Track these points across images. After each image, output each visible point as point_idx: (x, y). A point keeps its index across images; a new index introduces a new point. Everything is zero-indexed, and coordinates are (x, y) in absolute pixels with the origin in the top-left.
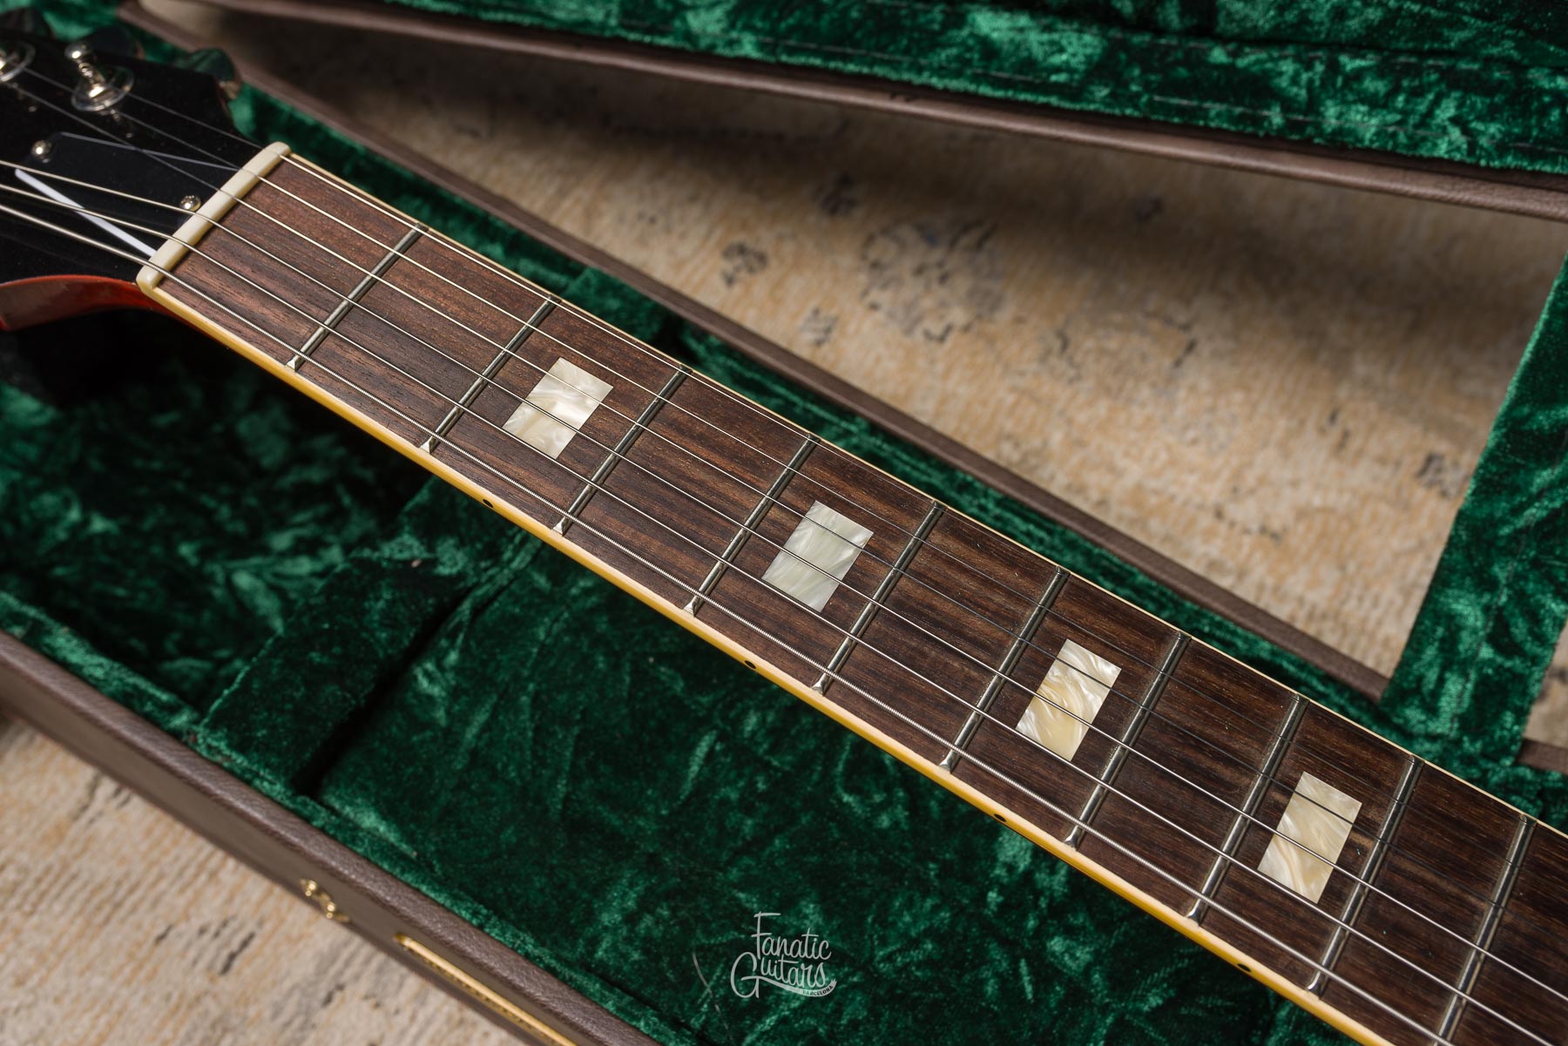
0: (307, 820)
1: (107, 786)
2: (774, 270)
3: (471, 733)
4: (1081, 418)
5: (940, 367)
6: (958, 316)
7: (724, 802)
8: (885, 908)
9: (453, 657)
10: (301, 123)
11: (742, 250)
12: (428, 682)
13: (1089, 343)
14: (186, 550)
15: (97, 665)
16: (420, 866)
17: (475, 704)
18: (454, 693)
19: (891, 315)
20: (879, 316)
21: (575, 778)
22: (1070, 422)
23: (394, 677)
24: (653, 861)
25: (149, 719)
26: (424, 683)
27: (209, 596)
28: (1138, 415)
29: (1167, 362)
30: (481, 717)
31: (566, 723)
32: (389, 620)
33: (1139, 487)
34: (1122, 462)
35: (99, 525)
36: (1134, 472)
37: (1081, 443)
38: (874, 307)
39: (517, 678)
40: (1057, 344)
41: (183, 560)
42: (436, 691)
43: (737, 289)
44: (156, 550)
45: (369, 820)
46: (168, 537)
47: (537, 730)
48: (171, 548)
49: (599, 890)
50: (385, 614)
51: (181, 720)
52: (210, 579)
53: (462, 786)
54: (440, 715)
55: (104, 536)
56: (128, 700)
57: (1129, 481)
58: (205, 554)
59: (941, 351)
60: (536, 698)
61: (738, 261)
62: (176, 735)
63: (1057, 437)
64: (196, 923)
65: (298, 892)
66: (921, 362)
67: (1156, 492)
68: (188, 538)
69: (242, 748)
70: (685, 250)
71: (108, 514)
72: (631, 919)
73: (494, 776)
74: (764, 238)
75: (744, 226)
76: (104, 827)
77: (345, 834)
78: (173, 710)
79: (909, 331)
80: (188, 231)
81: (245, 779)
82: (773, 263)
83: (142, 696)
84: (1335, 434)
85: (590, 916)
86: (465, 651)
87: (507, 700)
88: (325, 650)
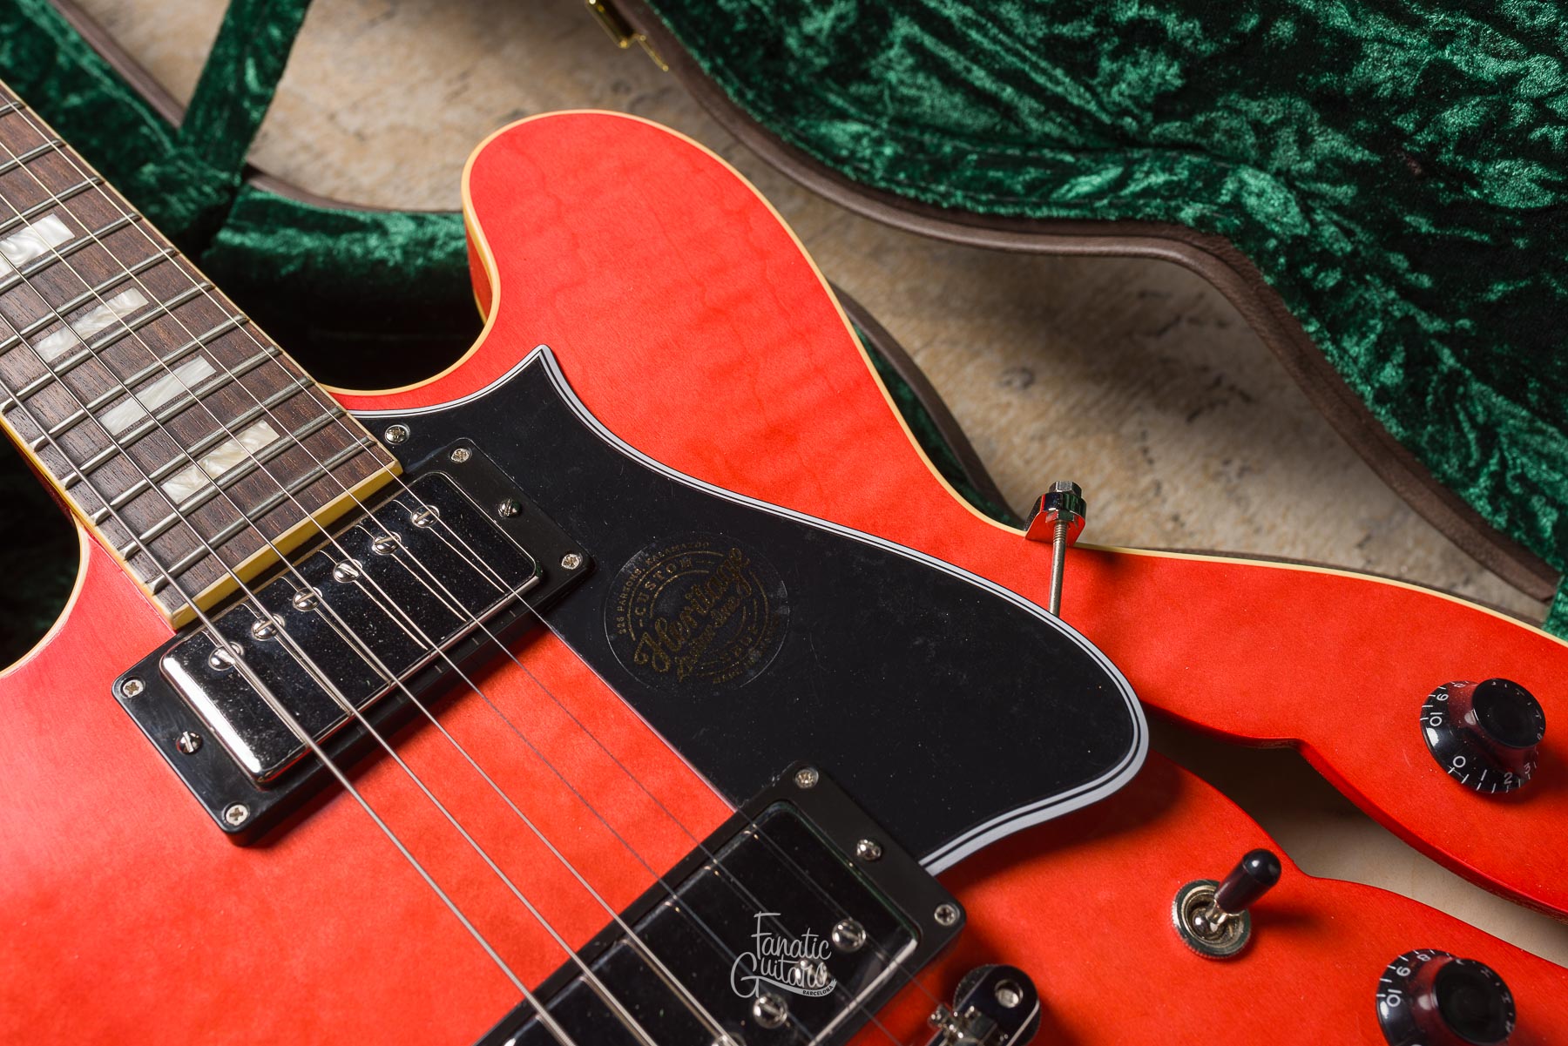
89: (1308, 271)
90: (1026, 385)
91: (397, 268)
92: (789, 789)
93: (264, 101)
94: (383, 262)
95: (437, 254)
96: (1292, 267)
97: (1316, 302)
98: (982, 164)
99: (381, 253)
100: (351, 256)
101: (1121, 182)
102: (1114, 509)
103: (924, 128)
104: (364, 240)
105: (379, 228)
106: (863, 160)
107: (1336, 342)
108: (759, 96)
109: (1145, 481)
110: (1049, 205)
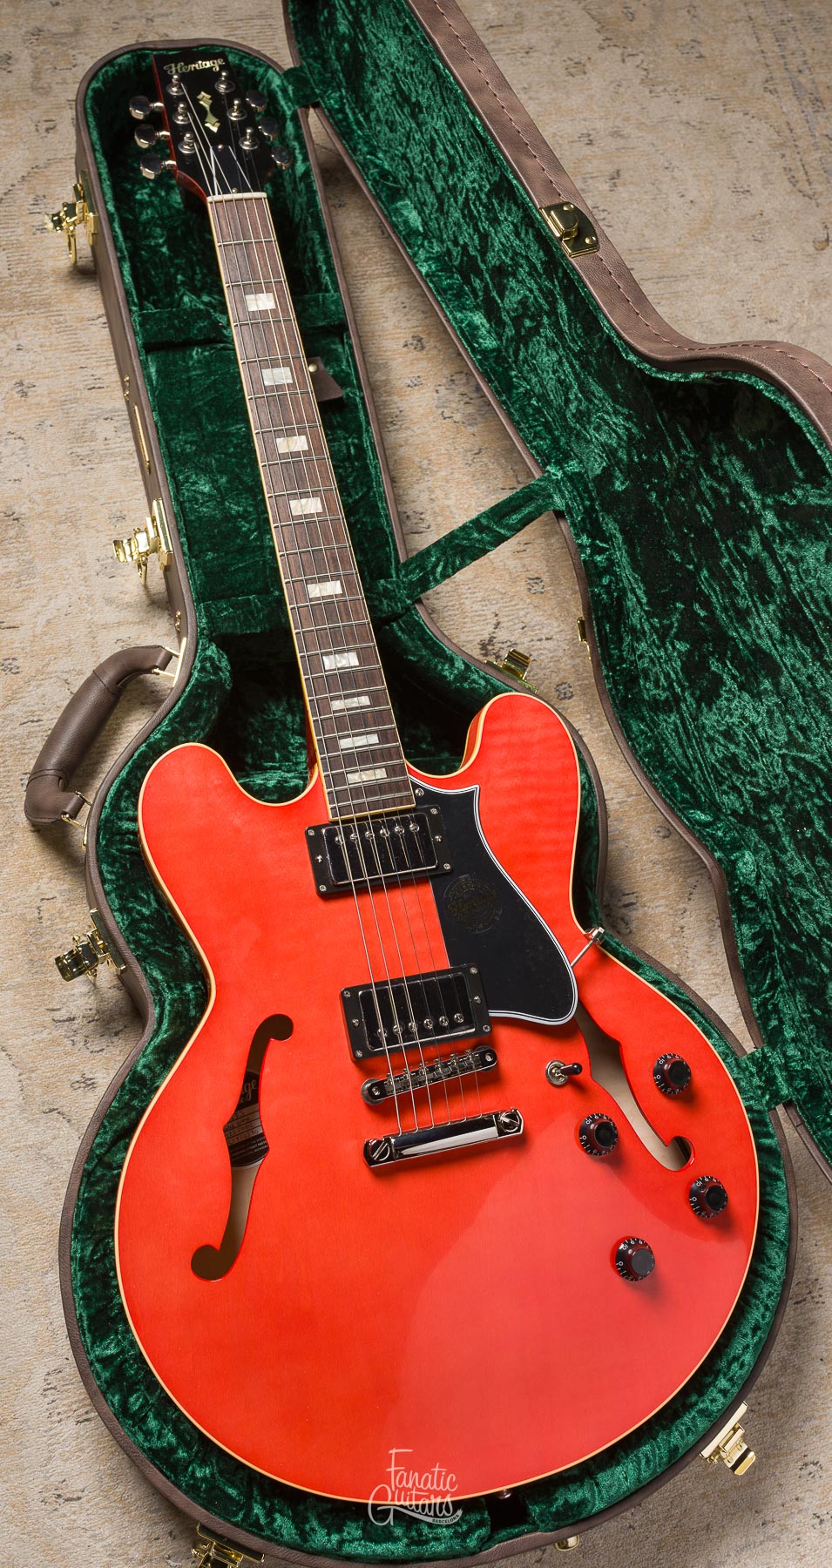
0: (140, 355)
1: (104, 319)
2: (420, 355)
3: (194, 373)
4: (457, 476)
5: (435, 424)
6: (458, 417)
7: (231, 441)
8: (241, 494)
9: (207, 353)
10: (312, 187)
11: (420, 340)
12: (195, 353)
13: (485, 460)
14: (179, 277)
15: (128, 279)
16: (153, 390)
17: (200, 368)
18: (199, 361)
19: (439, 398)
20: (435, 395)
21: (205, 404)
22: (452, 473)
23: (188, 344)
24: (204, 436)
25: (128, 301)
26: (194, 353)
27: (174, 295)
28: (474, 490)
29: (501, 486)
30: (198, 372)
31: (216, 392)
32: (200, 329)
33: (448, 507)
34: (451, 496)
35: (164, 249)
36: (451, 502)
37: (447, 481)
38: (437, 391)
39: (216, 371)
40: (476, 451)
41: (176, 279)
42: (196, 357)
43: (405, 349)
44: (172, 270)
45: (153, 370)
46: (179, 269)
47: (208, 387)
48: (176, 273)
49: (186, 431)
50: (201, 327)
51: (134, 308)
52: (178, 291)
53: (180, 382)
54: (191, 363)
55: (163, 254)
56: (128, 293)
57: (447, 502)
58: (183, 283)
59: (440, 420)
60: (216, 380)
61: (415, 342)
62: (130, 310)
63: (443, 473)
64: (93, 372)
65: (122, 378)
66: (431, 418)
67: (451, 512)
68: (183, 275)
69: (141, 325)
70: (403, 324)
71: (169, 249)
72: (186, 442)
73: (189, 387)
74: (430, 343)
75: (429, 334)
76: (94, 328)
77: (144, 366)
78: (135, 305)
79: (437, 407)
80: (227, 197)
81: (135, 334)
82: (424, 352)
83: (131, 295)
84: (522, 548)
85: (178, 434)
86: (212, 354)
87: (210, 373)
88: (179, 322)
89: (743, 898)
90: (664, 837)
91: (449, 682)
92: (467, 971)
93: (437, 582)
94: (445, 677)
95: (466, 686)
96: (739, 893)
97: (740, 908)
98: (675, 777)
99: (446, 673)
100: (436, 666)
101: (707, 825)
102: (662, 909)
103: (667, 746)
104: (444, 664)
105: (451, 661)
106: (638, 743)
107: (739, 925)
108: (617, 694)
109: (682, 906)
110: (683, 814)
